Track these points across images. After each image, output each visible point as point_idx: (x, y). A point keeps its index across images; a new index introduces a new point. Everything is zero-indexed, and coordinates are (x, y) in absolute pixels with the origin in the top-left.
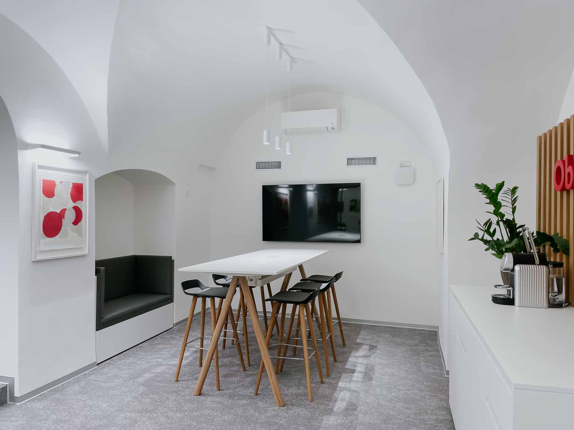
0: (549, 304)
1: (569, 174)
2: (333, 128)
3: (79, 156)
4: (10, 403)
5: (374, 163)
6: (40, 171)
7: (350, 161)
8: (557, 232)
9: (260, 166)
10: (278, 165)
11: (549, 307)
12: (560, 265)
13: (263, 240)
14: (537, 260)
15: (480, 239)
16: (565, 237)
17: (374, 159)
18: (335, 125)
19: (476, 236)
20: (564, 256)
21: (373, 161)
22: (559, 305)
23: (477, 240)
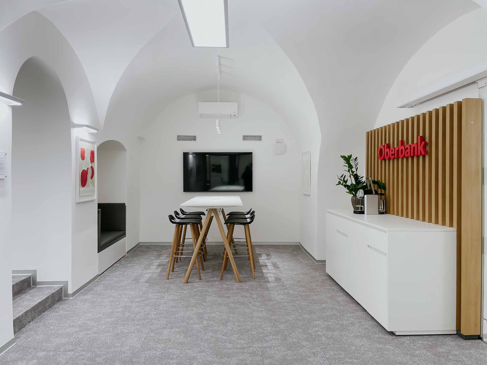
0: (379, 213)
1: (387, 152)
2: (235, 115)
3: (97, 132)
4: (64, 298)
5: (260, 140)
6: (80, 142)
7: (245, 138)
8: (379, 180)
9: (180, 138)
10: (194, 138)
11: (379, 214)
12: (383, 194)
13: (184, 192)
14: (374, 192)
15: (341, 184)
16: (383, 182)
17: (260, 137)
18: (236, 113)
19: (339, 183)
20: (383, 190)
21: (259, 138)
22: (382, 213)
23: (340, 185)
